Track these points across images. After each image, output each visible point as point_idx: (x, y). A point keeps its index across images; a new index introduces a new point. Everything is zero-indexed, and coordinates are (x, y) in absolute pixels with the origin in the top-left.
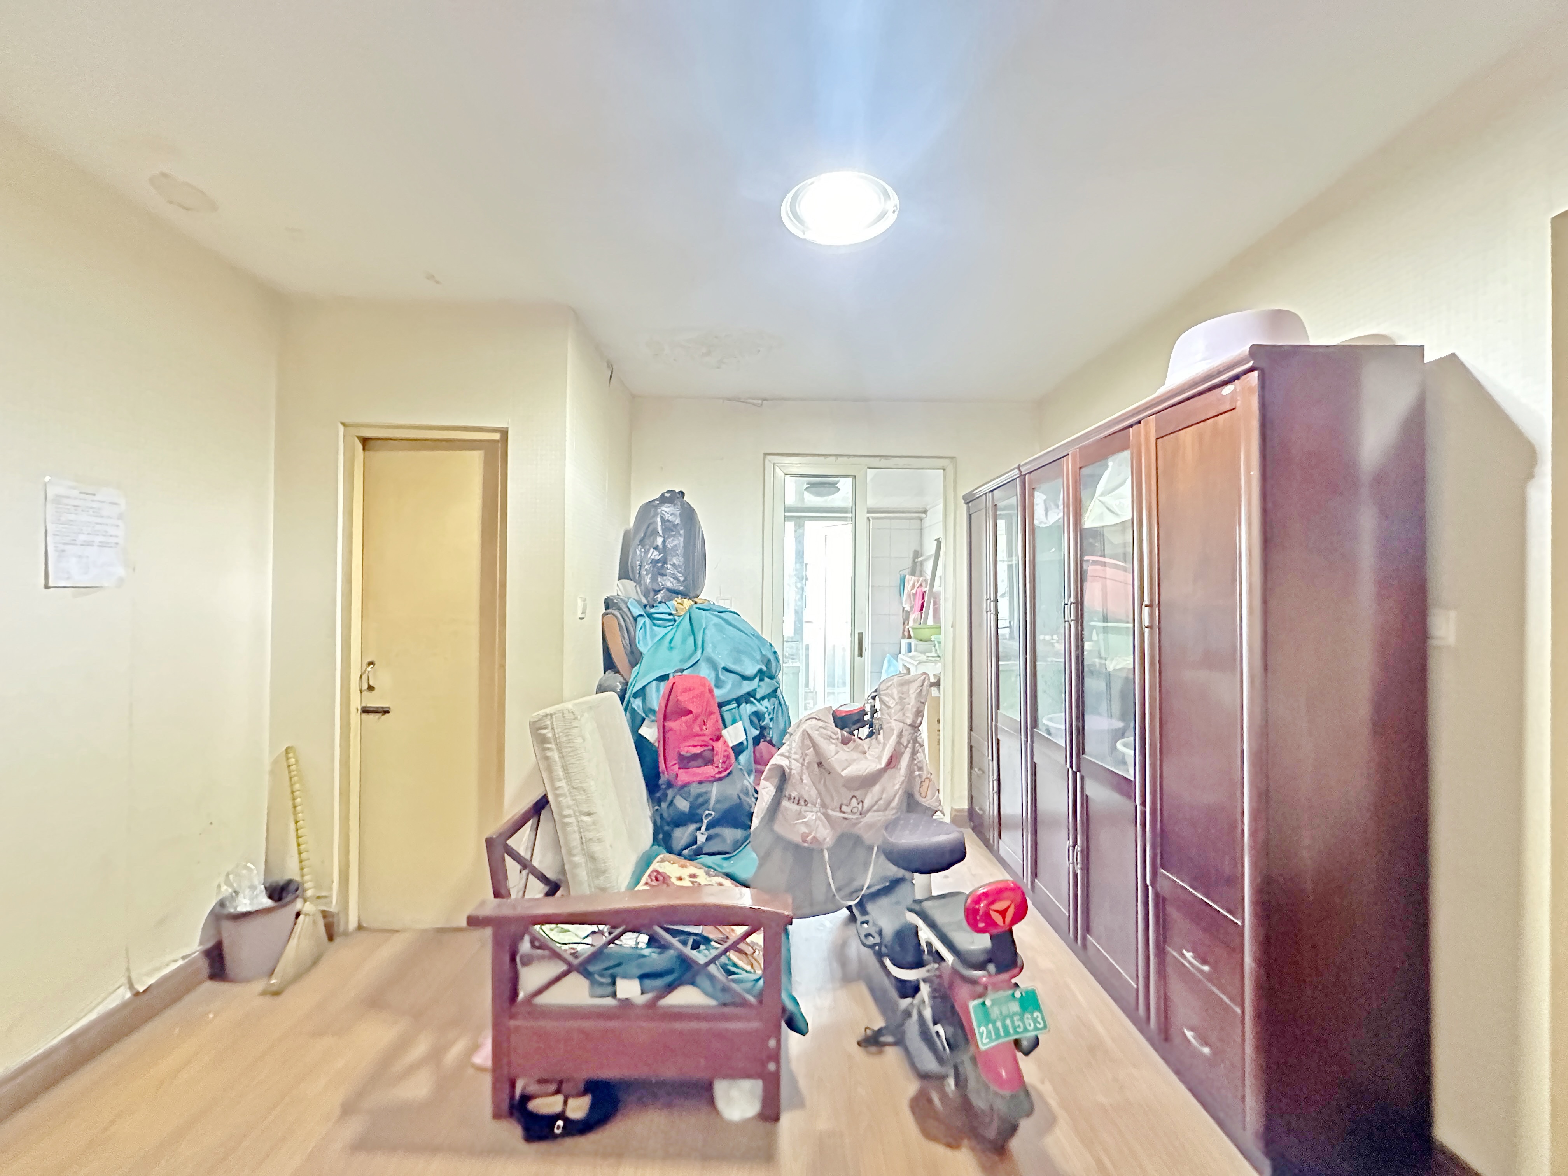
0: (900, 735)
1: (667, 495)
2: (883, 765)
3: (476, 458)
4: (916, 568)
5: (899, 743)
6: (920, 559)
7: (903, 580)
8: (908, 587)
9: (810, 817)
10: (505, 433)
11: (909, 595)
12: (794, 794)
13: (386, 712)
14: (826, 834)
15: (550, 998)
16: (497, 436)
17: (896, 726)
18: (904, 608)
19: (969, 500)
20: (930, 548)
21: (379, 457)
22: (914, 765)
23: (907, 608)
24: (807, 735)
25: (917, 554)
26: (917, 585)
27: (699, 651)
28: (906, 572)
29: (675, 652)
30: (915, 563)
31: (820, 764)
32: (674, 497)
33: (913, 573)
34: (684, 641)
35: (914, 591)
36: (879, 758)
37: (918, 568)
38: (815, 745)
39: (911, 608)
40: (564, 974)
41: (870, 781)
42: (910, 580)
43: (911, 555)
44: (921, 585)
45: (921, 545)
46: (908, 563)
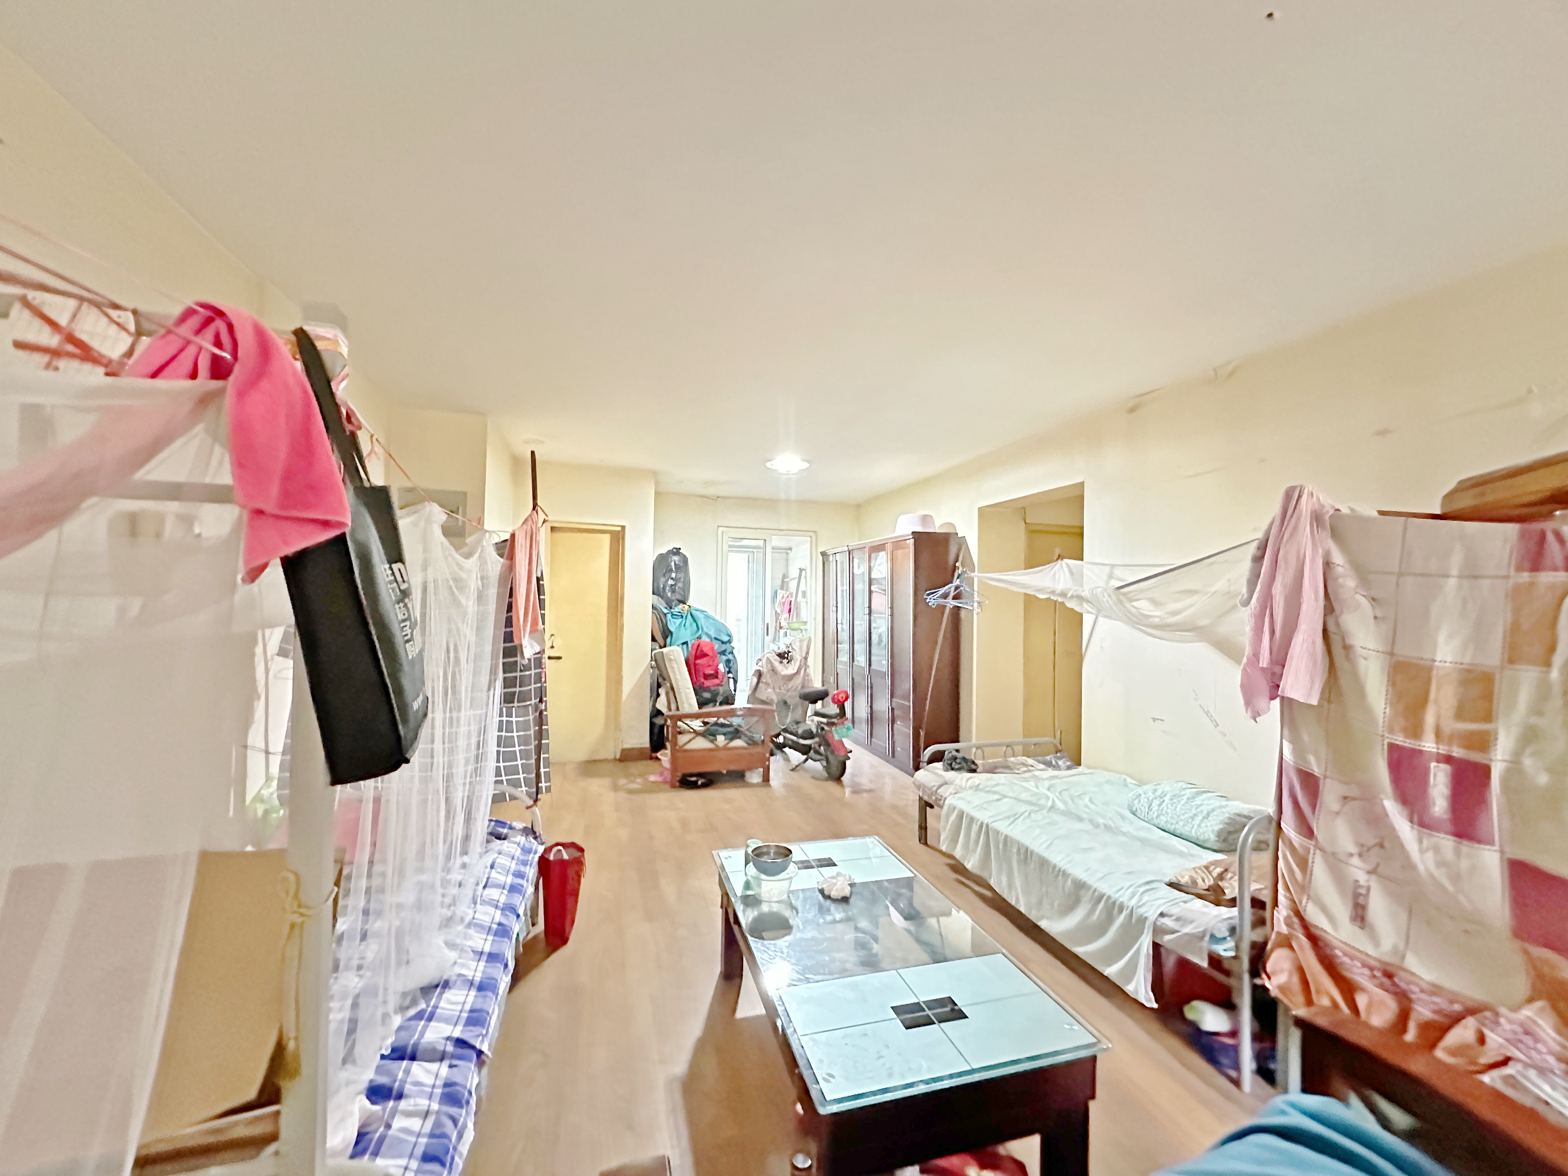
0: (801, 661)
1: (675, 550)
2: (795, 671)
3: (607, 538)
4: (784, 585)
5: (800, 665)
6: (787, 580)
7: (776, 593)
8: (779, 597)
9: (770, 690)
10: (623, 527)
11: (780, 603)
12: (764, 681)
13: (559, 658)
14: (775, 698)
15: (688, 747)
16: (619, 529)
17: (799, 658)
18: (776, 611)
19: (824, 554)
20: (794, 573)
21: (558, 535)
22: (806, 674)
23: (779, 611)
24: (768, 658)
25: (784, 576)
26: (785, 596)
27: (700, 630)
28: (778, 588)
29: (688, 630)
30: (783, 582)
31: (773, 670)
32: (677, 551)
33: (782, 588)
34: (691, 625)
35: (783, 600)
36: (793, 669)
37: (785, 586)
38: (771, 662)
39: (782, 611)
40: (694, 738)
41: (791, 678)
42: (781, 593)
43: (781, 576)
44: (788, 597)
45: (787, 570)
46: (779, 582)
